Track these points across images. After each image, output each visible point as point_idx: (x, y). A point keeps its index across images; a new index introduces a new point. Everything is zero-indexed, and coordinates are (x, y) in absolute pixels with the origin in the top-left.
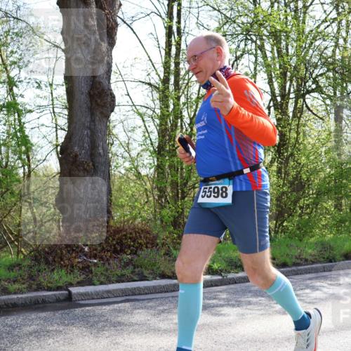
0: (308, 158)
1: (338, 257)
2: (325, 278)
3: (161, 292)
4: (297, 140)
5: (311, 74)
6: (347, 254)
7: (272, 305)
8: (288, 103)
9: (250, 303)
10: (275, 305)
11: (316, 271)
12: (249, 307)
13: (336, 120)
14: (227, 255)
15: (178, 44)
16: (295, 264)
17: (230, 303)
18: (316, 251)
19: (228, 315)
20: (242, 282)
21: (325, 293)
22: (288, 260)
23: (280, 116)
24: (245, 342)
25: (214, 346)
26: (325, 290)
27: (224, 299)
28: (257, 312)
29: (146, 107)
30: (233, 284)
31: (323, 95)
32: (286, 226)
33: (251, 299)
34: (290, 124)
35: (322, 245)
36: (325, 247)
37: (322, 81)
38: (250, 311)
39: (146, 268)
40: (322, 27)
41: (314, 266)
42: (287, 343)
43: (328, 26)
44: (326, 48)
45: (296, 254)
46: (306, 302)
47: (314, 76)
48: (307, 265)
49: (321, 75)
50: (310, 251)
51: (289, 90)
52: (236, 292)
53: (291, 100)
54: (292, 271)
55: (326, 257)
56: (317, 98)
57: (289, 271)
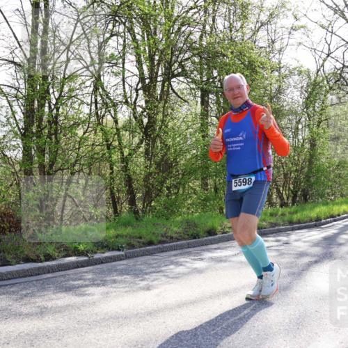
0: (174, 139)
1: (201, 234)
2: (189, 254)
3: (25, 276)
4: (163, 121)
5: (178, 57)
6: (210, 231)
7: (136, 282)
8: (155, 85)
9: (114, 282)
10: (140, 282)
11: (181, 247)
12: (114, 285)
13: (202, 103)
15: (46, 23)
16: (161, 242)
17: (96, 282)
18: (181, 229)
19: (93, 295)
20: (109, 262)
21: (189, 268)
22: (154, 239)
23: (147, 98)
24: (107, 320)
25: (77, 325)
26: (188, 265)
27: (89, 279)
28: (121, 290)
29: (10, 87)
30: (99, 264)
31: (188, 79)
32: (154, 206)
33: (116, 278)
34: (156, 107)
35: (187, 223)
36: (190, 224)
37: (188, 65)
39: (9, 253)
40: (190, 15)
41: (178, 243)
42: (148, 318)
43: (195, 13)
44: (191, 33)
45: (162, 232)
46: (169, 278)
47: (179, 60)
48: (172, 242)
49: (187, 59)
50: (175, 229)
51: (157, 73)
52: (102, 272)
53: (158, 83)
54: (157, 249)
55: (190, 234)
56: (183, 82)
57: (155, 249)
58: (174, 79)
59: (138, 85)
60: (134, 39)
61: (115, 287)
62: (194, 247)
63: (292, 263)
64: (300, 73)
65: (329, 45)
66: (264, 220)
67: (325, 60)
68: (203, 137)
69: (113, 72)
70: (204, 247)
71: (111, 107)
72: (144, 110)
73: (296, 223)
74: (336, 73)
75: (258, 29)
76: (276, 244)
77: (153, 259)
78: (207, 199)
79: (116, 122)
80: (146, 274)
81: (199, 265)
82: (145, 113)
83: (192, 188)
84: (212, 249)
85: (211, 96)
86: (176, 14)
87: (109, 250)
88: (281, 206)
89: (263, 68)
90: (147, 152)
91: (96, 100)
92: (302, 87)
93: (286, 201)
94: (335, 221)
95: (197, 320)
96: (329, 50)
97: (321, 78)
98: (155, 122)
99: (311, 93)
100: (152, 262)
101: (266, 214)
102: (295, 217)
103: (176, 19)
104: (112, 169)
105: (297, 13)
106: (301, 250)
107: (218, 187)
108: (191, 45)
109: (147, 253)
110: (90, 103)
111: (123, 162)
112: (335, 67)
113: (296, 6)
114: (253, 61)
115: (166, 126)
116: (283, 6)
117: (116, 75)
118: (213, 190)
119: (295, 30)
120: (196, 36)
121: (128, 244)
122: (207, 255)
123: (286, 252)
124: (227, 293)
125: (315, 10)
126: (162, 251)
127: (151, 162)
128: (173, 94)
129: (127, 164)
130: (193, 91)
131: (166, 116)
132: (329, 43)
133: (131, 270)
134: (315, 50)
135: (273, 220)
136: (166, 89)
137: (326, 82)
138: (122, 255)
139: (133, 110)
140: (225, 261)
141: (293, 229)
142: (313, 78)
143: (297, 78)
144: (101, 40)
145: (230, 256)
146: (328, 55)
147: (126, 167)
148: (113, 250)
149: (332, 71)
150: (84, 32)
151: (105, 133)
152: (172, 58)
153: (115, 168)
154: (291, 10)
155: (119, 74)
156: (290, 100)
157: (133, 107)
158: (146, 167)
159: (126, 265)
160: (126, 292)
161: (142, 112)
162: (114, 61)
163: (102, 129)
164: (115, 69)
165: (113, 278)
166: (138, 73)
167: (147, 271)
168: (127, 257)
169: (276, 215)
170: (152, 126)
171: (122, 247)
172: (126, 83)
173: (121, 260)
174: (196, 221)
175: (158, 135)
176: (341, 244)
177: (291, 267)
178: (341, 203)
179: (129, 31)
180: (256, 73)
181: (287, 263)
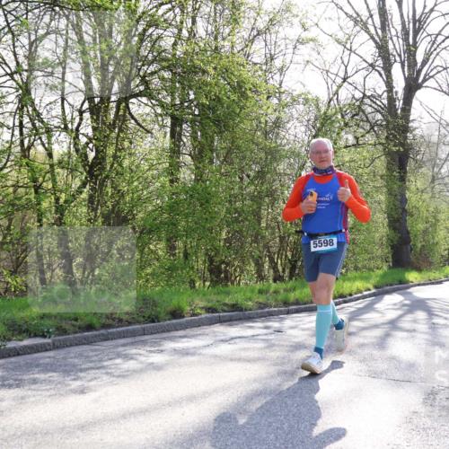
0: (130, 183)
1: (162, 315)
2: (144, 343)
4: (115, 157)
5: (140, 70)
6: (175, 311)
7: (66, 382)
8: (107, 107)
9: (35, 381)
10: (71, 382)
11: (133, 334)
12: (33, 387)
13: (172, 136)
14: (8, 316)
16: (105, 326)
17: (6, 383)
20: (29, 354)
21: (141, 363)
22: (95, 321)
23: (95, 125)
24: (19, 437)
26: (142, 359)
28: (44, 393)
30: (14, 356)
31: (153, 102)
33: (37, 376)
34: (107, 137)
35: (144, 300)
36: (147, 302)
37: (154, 82)
38: (34, 392)
40: (160, 12)
41: (130, 327)
42: (79, 433)
43: (168, 10)
44: (160, 38)
46: (114, 376)
47: (141, 74)
48: (122, 326)
49: (153, 73)
51: (110, 90)
52: (17, 368)
53: (111, 104)
54: (99, 335)
55: (147, 316)
56: (146, 105)
57: (96, 336)
58: (133, 100)
59: (82, 105)
60: (81, 40)
61: (34, 390)
62: (152, 334)
63: (283, 358)
64: (307, 100)
65: (346, 67)
66: (250, 299)
67: (340, 87)
68: (172, 181)
69: (47, 85)
70: (165, 335)
71: (42, 133)
72: (90, 140)
73: (293, 304)
74: (354, 104)
75: (253, 39)
76: (265, 331)
77: (92, 351)
78: (172, 269)
79: (50, 155)
80: (81, 370)
81: (157, 358)
82: (91, 145)
83: (152, 251)
84: (176, 337)
85: (184, 126)
86: (140, 10)
87: (30, 337)
88: (275, 281)
89: (256, 92)
90: (91, 199)
91: (21, 123)
92: (308, 121)
93: (281, 274)
94: (345, 302)
95: (149, 437)
96: (346, 72)
97: (334, 110)
98: (104, 159)
99: (319, 130)
100: (91, 354)
101: (252, 291)
102: (292, 296)
103: (140, 17)
104: (40, 221)
105: (305, 20)
106: (296, 340)
107: (188, 252)
108: (159, 54)
109: (84, 341)
110: (11, 125)
111: (56, 212)
112: (353, 97)
113: (304, 12)
114: (242, 81)
115: (121, 165)
116: (288, 10)
117: (51, 89)
118: (182, 255)
119: (302, 43)
120: (167, 43)
121: (58, 329)
122: (169, 345)
123: (277, 343)
124: (191, 399)
125: (330, 18)
126: (106, 338)
127: (96, 213)
128: (133, 121)
129: (62, 215)
130: (160, 119)
131: (120, 150)
132: (346, 63)
133: (60, 366)
134: (327, 71)
135: (262, 299)
136: (121, 113)
137: (339, 117)
138: (49, 344)
139: (74, 139)
140: (193, 354)
141: (288, 312)
142: (323, 110)
143: (301, 107)
144: (33, 38)
145: (200, 348)
146: (345, 80)
147: (60, 219)
148: (36, 336)
149: (349, 102)
150: (8, 24)
151: (32, 170)
152: (131, 69)
153: (44, 220)
154: (297, 16)
155: (56, 87)
156: (292, 138)
157: (73, 135)
158: (89, 220)
159: (54, 357)
160: (50, 396)
161: (87, 144)
162: (50, 70)
163: (27, 164)
164: (50, 80)
165: (32, 376)
166: (84, 89)
167: (83, 367)
168: (55, 347)
169: (267, 292)
170: (100, 163)
171: (48, 332)
172: (65, 102)
173: (47, 350)
174: (156, 298)
175: (107, 177)
176: (350, 334)
177: (283, 363)
178: (355, 279)
179: (74, 29)
180: (247, 98)
181: (278, 357)
